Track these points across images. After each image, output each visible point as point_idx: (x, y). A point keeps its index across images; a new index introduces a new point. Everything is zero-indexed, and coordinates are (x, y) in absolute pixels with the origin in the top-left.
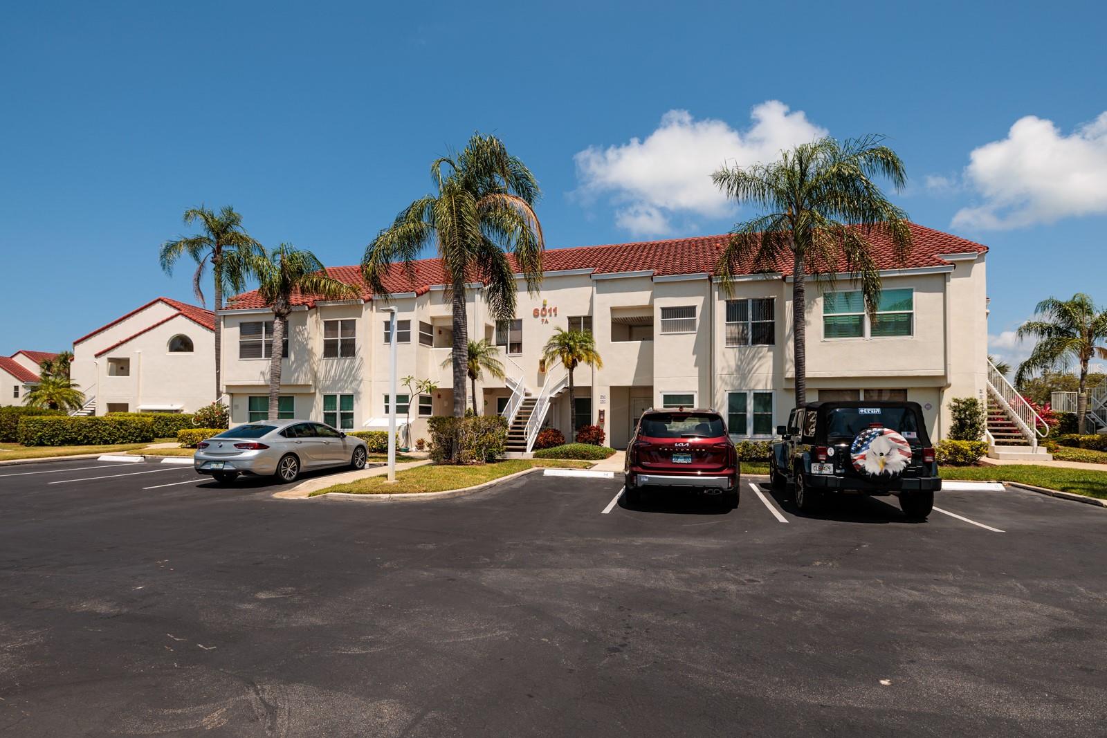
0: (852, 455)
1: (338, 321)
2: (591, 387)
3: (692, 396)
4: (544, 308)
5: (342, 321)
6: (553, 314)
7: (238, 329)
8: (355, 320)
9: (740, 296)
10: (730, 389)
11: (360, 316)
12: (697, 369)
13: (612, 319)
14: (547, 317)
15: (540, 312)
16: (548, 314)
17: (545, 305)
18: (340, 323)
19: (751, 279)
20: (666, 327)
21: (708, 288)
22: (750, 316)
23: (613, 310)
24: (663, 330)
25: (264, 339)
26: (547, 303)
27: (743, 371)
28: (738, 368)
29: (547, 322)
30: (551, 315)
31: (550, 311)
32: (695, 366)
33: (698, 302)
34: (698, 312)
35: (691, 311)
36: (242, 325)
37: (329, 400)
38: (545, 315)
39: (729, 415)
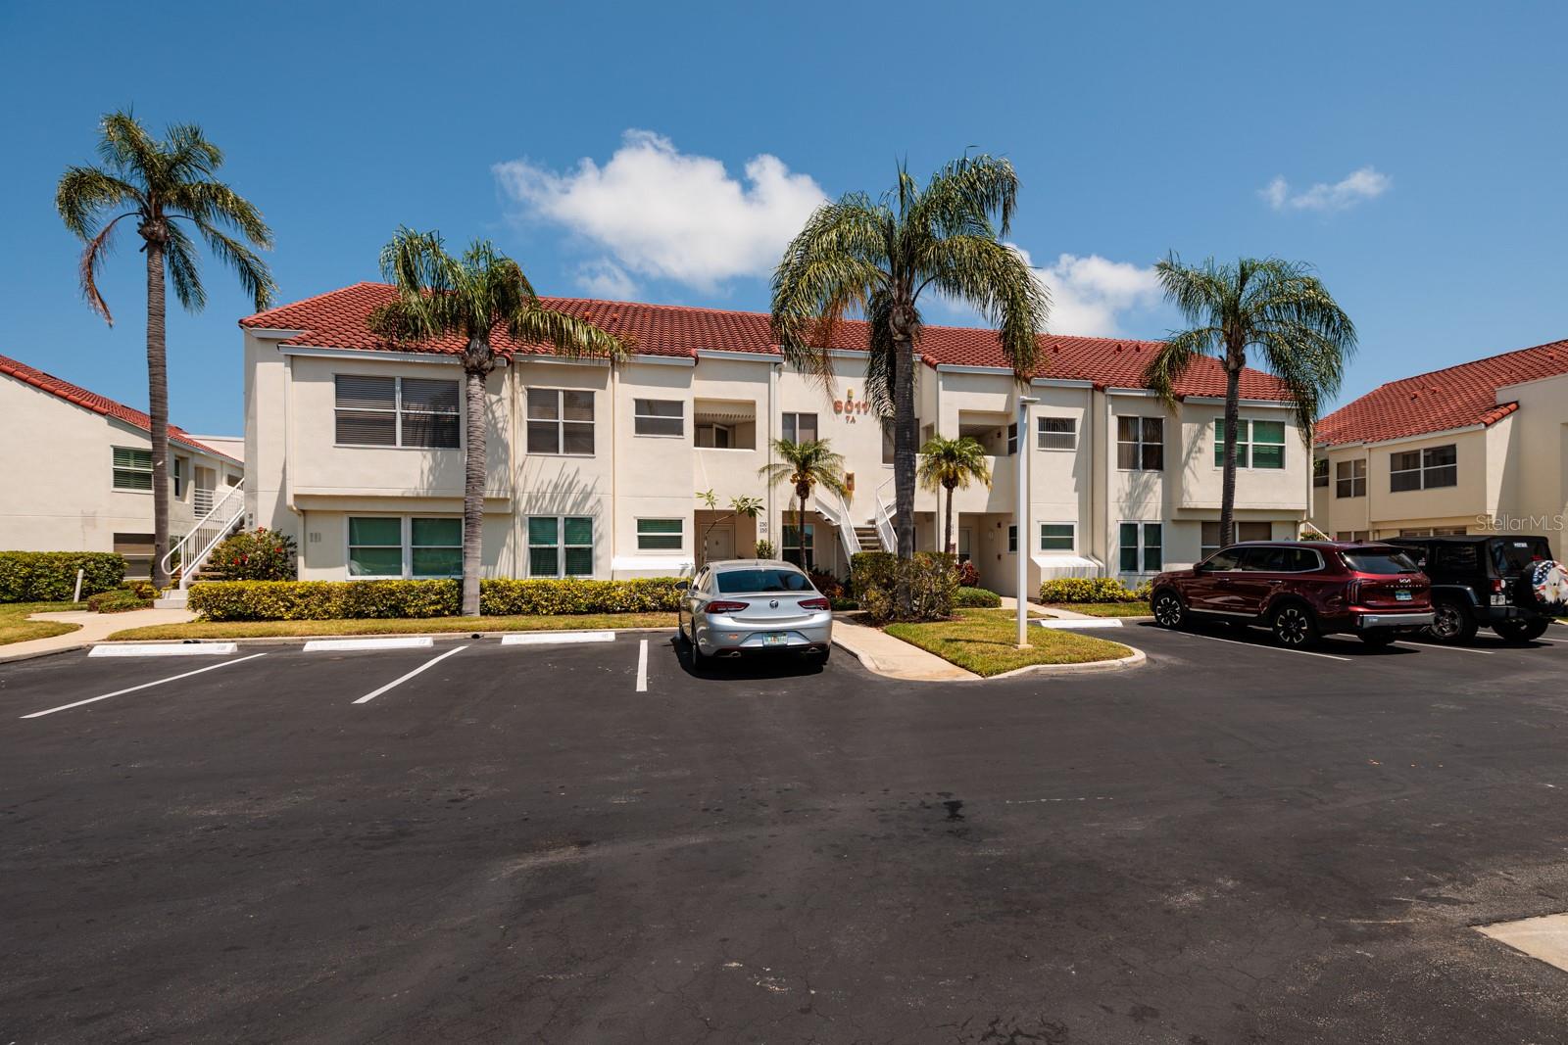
0: (1535, 586)
1: (557, 391)
2: (933, 514)
3: (1072, 527)
4: (849, 402)
5: (564, 391)
6: (862, 410)
7: (330, 387)
8: (593, 392)
9: (1132, 413)
10: (1121, 519)
11: (604, 387)
12: (1077, 494)
13: (960, 426)
14: (854, 413)
15: (843, 405)
16: (855, 410)
17: (850, 397)
18: (561, 395)
19: (1145, 395)
20: (1044, 442)
21: (1089, 398)
22: (1141, 438)
23: (963, 414)
24: (1041, 445)
25: (398, 410)
26: (854, 396)
27: (1135, 499)
28: (1130, 495)
29: (853, 421)
30: (859, 412)
31: (857, 405)
32: (1076, 490)
33: (1076, 413)
34: (1078, 426)
35: (1067, 424)
36: (338, 379)
37: (540, 526)
38: (850, 412)
39: (1122, 549)
